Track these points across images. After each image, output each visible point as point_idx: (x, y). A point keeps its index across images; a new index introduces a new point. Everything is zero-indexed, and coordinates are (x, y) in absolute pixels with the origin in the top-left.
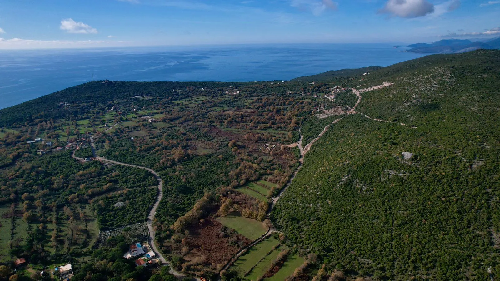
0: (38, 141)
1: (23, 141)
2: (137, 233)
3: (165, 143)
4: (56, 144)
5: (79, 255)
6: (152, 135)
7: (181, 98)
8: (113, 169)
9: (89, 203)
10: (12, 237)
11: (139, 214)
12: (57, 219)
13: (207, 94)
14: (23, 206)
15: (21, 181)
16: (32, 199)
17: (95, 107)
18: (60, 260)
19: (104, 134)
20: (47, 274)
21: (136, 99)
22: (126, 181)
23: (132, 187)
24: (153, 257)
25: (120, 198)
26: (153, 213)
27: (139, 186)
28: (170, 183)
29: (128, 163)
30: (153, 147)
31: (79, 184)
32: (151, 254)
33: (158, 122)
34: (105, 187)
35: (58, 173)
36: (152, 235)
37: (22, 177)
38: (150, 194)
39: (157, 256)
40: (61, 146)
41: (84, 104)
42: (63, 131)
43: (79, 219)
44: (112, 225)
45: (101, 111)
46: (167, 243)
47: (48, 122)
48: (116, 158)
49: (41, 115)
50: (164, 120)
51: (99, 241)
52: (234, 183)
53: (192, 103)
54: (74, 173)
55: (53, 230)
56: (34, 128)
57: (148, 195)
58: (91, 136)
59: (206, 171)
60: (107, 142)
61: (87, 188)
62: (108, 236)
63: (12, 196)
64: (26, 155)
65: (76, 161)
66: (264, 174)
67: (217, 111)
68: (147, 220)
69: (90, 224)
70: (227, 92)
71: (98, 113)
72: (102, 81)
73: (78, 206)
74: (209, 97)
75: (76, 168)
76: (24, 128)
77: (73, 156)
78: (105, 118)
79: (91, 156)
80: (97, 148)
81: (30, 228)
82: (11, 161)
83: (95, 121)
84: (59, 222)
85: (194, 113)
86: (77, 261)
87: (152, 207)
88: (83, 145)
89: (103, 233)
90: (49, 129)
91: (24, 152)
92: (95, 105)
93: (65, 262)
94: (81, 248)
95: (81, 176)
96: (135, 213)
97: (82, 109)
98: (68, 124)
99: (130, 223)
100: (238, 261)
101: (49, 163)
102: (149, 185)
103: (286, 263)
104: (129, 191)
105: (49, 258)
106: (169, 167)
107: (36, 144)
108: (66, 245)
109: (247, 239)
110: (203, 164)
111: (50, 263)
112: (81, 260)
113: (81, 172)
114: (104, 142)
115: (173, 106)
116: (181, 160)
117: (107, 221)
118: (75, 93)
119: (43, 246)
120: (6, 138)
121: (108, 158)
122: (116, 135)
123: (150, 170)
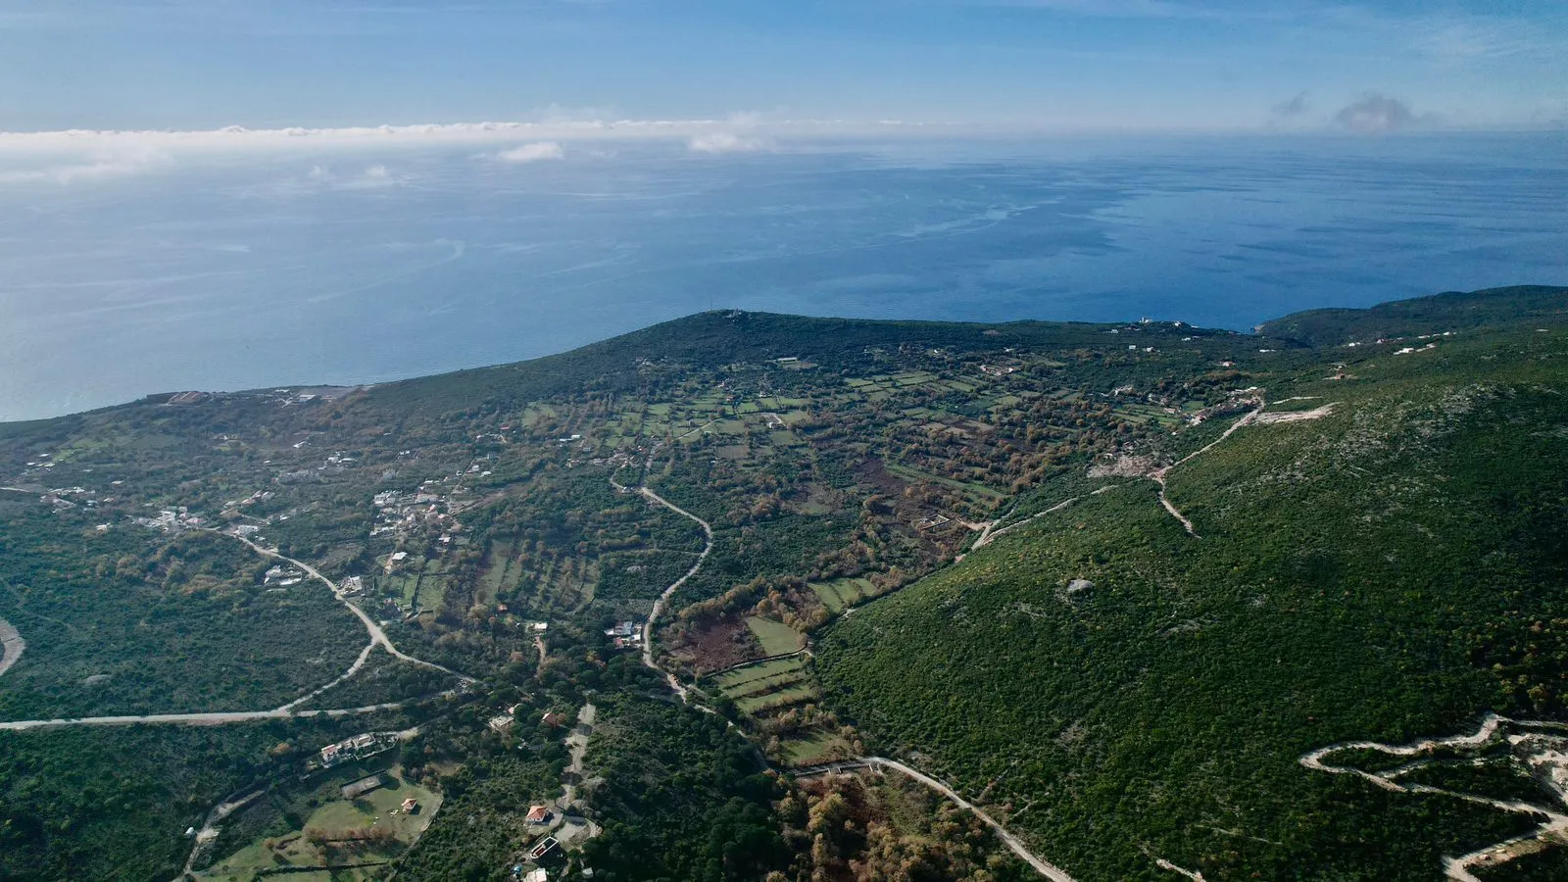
0: (576, 440)
1: (555, 437)
2: (637, 610)
3: (757, 482)
4: (595, 453)
5: (559, 617)
6: (754, 458)
7: (871, 374)
8: (653, 514)
9: (598, 559)
10: (503, 580)
11: (650, 587)
12: (553, 571)
13: (935, 365)
14: (524, 544)
15: (531, 508)
16: (535, 538)
17: (693, 376)
18: (537, 616)
19: (677, 443)
20: (522, 628)
21: (773, 366)
22: (662, 537)
23: (663, 548)
24: (637, 641)
25: (639, 560)
26: (671, 590)
27: (674, 549)
28: (718, 553)
29: (681, 507)
30: (735, 486)
31: (597, 528)
32: (637, 637)
33: (784, 429)
34: (627, 540)
35: (579, 505)
36: (652, 618)
37: (533, 503)
38: (681, 562)
39: (642, 640)
40: (602, 458)
41: (676, 366)
42: (619, 425)
43: (577, 577)
44: (611, 593)
45: (700, 387)
46: (664, 632)
47: (605, 400)
48: (667, 495)
49: (598, 384)
50: (794, 428)
51: (587, 607)
52: (814, 574)
53: (884, 389)
54: (599, 510)
55: (543, 582)
56: (580, 410)
57: (678, 564)
58: (655, 443)
59: (785, 545)
60: (671, 461)
61: (604, 536)
62: (599, 603)
63: (515, 529)
64: (549, 466)
65: (611, 489)
66: (874, 569)
67: (913, 419)
68: (658, 597)
69: (587, 585)
70: (983, 367)
71: (693, 390)
72: (727, 312)
73: (584, 558)
74: (931, 378)
75: (605, 501)
76: (565, 408)
77: (611, 479)
78: (701, 405)
79: (634, 485)
80: (650, 470)
81: (523, 574)
82: (528, 474)
83: (678, 409)
84: (555, 573)
85: (860, 421)
86: (555, 623)
87: (675, 583)
88: (634, 461)
89: (597, 600)
90: (601, 416)
91: (549, 459)
92: (694, 370)
93: (542, 620)
94: (565, 611)
95: (605, 515)
96: (647, 585)
97: (669, 378)
98: (633, 411)
99: (634, 597)
100: (731, 673)
101: (574, 485)
102: (689, 550)
103: (784, 691)
104: (657, 553)
105: (529, 612)
106: (733, 526)
107: (572, 445)
108: (550, 603)
109: (764, 652)
110: (790, 530)
111: (528, 618)
112: (559, 623)
113: (607, 510)
114: (667, 460)
115: (838, 392)
116: (761, 517)
117: (608, 587)
118: (668, 339)
119: (528, 598)
120: (535, 426)
121: (657, 493)
122: (693, 450)
123: (706, 526)
